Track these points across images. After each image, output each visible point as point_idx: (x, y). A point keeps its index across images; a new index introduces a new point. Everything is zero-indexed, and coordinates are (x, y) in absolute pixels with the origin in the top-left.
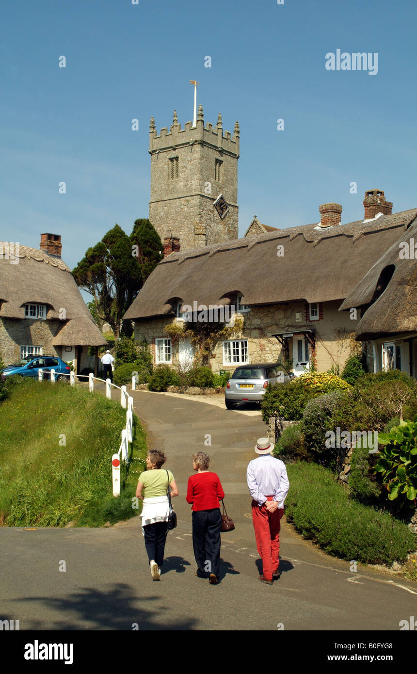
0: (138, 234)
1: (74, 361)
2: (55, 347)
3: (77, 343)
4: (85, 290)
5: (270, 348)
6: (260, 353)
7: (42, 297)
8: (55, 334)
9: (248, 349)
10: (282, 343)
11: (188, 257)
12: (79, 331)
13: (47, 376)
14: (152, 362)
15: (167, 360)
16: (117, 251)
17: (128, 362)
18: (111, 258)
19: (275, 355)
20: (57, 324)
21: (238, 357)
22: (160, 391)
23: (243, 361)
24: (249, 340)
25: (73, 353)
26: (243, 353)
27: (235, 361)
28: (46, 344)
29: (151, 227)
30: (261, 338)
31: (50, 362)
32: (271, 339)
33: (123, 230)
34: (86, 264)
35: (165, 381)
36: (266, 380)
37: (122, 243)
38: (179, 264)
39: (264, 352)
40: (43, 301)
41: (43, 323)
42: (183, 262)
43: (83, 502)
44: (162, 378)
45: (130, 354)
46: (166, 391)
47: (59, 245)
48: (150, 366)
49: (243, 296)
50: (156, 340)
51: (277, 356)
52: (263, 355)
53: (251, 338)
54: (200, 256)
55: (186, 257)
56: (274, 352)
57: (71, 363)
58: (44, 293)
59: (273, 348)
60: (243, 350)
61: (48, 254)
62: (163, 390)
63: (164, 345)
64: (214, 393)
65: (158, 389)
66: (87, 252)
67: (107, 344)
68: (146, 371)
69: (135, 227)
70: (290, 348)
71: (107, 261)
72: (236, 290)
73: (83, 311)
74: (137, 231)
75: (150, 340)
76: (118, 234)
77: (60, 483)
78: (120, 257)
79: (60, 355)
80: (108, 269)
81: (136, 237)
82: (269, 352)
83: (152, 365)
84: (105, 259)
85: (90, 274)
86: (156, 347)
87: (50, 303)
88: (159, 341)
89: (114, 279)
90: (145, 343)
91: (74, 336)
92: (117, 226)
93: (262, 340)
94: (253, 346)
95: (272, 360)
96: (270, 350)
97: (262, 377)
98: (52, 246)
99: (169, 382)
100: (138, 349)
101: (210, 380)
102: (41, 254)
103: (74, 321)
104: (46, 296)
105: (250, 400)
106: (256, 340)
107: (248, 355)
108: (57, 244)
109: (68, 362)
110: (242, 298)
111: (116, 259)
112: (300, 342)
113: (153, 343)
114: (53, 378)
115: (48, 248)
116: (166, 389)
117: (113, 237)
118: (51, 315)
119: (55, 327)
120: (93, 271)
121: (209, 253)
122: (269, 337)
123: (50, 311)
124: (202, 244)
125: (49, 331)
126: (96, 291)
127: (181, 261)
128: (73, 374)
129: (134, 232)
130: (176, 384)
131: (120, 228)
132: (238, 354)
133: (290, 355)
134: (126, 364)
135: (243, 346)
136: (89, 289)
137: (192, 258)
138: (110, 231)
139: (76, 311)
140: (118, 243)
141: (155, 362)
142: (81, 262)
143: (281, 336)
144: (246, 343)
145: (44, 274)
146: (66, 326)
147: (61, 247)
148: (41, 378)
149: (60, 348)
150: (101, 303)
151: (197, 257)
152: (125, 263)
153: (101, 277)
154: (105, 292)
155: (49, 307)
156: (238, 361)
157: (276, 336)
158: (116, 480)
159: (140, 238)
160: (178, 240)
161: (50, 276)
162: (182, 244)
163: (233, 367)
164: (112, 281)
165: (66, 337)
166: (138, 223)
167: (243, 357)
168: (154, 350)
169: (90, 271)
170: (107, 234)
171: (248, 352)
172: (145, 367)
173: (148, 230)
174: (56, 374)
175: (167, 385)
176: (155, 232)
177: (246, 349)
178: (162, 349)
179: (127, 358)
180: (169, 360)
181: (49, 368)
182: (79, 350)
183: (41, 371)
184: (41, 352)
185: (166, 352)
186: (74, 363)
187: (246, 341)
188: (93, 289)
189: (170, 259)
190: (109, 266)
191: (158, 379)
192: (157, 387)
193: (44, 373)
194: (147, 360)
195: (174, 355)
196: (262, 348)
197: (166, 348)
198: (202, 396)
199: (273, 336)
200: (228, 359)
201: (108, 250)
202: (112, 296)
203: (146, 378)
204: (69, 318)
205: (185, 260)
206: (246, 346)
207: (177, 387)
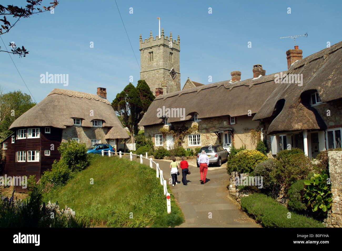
1: (115, 145)
2: (106, 139)
3: (117, 138)
7: (100, 117)
8: (106, 133)
9: (200, 139)
10: (218, 136)
11: (168, 97)
12: (117, 132)
14: (154, 145)
15: (161, 144)
16: (131, 95)
17: (143, 146)
18: (128, 98)
20: (107, 129)
21: (196, 142)
22: (160, 159)
23: (198, 144)
24: (201, 134)
25: (115, 142)
27: (194, 144)
28: (102, 138)
31: (105, 147)
34: (116, 101)
35: (162, 154)
36: (216, 153)
37: (133, 91)
38: (164, 100)
40: (101, 119)
41: (101, 129)
42: (166, 99)
43: (152, 216)
44: (161, 153)
45: (144, 142)
46: (163, 159)
47: (106, 93)
49: (198, 114)
50: (155, 135)
51: (215, 141)
54: (174, 96)
55: (167, 97)
56: (213, 140)
57: (114, 147)
58: (100, 115)
59: (213, 138)
60: (198, 139)
61: (100, 97)
62: (161, 158)
63: (159, 137)
65: (160, 158)
66: (117, 96)
67: (130, 137)
68: (151, 150)
70: (221, 138)
71: (127, 99)
72: (194, 111)
73: (118, 123)
74: (140, 85)
75: (152, 135)
76: (131, 87)
77: (135, 207)
78: (132, 98)
79: (108, 143)
80: (127, 103)
81: (139, 88)
82: (211, 140)
83: (153, 147)
84: (126, 98)
85: (119, 106)
86: (155, 138)
87: (104, 120)
88: (156, 136)
89: (130, 107)
90: (150, 137)
91: (115, 134)
92: (130, 83)
93: (207, 134)
94: (203, 137)
95: (213, 143)
98: (102, 93)
99: (165, 154)
100: (147, 140)
101: (184, 153)
102: (98, 97)
103: (114, 127)
104: (101, 116)
106: (204, 134)
107: (201, 141)
108: (104, 92)
110: (198, 115)
111: (131, 98)
112: (226, 135)
113: (154, 136)
115: (101, 94)
116: (163, 158)
117: (129, 88)
118: (104, 125)
119: (106, 130)
120: (120, 104)
121: (178, 95)
122: (211, 133)
123: (104, 123)
124: (165, 90)
125: (103, 132)
126: (121, 113)
127: (165, 99)
129: (138, 86)
130: (167, 155)
131: (132, 84)
133: (222, 141)
136: (118, 112)
137: (170, 97)
138: (128, 86)
139: (115, 123)
140: (131, 91)
141: (155, 145)
142: (114, 100)
143: (217, 132)
144: (199, 136)
145: (100, 106)
146: (111, 130)
147: (106, 94)
148: (103, 154)
149: (108, 140)
151: (172, 97)
152: (135, 100)
153: (123, 106)
154: (126, 114)
155: (103, 121)
156: (196, 144)
157: (215, 132)
158: (169, 205)
159: (141, 89)
160: (162, 89)
161: (102, 107)
163: (193, 147)
164: (129, 108)
165: (111, 135)
167: (198, 142)
168: (154, 140)
169: (119, 104)
170: (126, 87)
172: (151, 148)
173: (144, 85)
175: (163, 156)
178: (158, 139)
179: (142, 144)
182: (117, 141)
184: (100, 142)
185: (160, 141)
188: (120, 113)
189: (159, 98)
190: (127, 102)
191: (159, 154)
194: (151, 144)
195: (164, 142)
196: (208, 138)
197: (160, 139)
200: (191, 143)
201: (127, 94)
202: (129, 115)
203: (152, 153)
204: (112, 126)
205: (166, 98)
207: (169, 157)
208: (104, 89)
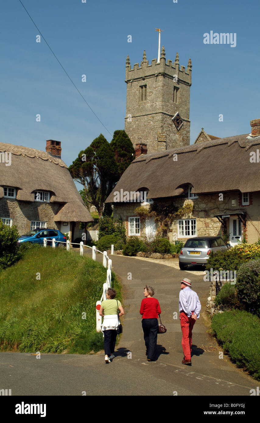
0: (116, 141)
1: (69, 232)
2: (56, 222)
3: (72, 220)
4: (78, 182)
5: (213, 225)
6: (205, 229)
7: (47, 186)
8: (56, 213)
9: (196, 226)
10: (221, 222)
11: (153, 158)
12: (73, 211)
13: (49, 244)
14: (126, 234)
15: (137, 233)
16: (101, 153)
17: (108, 234)
18: (97, 159)
19: (216, 231)
20: (58, 206)
21: (189, 232)
22: (131, 256)
23: (192, 234)
24: (197, 219)
25: (69, 227)
26: (192, 229)
27: (186, 235)
28: (49, 220)
29: (127, 136)
30: (206, 218)
31: (52, 234)
32: (213, 219)
33: (105, 138)
34: (78, 162)
35: (135, 248)
36: (209, 249)
37: (104, 148)
38: (147, 163)
39: (208, 228)
40: (48, 189)
41: (47, 205)
43: (75, 335)
44: (133, 246)
45: (110, 228)
46: (136, 256)
47: (60, 149)
48: (124, 237)
49: (193, 187)
50: (129, 218)
51: (218, 231)
52: (207, 231)
53: (198, 217)
54: (162, 157)
55: (151, 158)
56: (215, 229)
57: (67, 234)
58: (48, 183)
59: (215, 225)
60: (192, 226)
61: (51, 154)
62: (134, 255)
63: (135, 222)
64: (171, 258)
65: (130, 254)
66: (79, 154)
67: (94, 221)
68: (122, 241)
69: (115, 136)
70: (227, 225)
71: (94, 160)
72: (188, 182)
73: (76, 197)
74: (116, 139)
75: (125, 218)
76: (102, 141)
77: (59, 321)
78: (103, 158)
79: (59, 228)
80: (95, 166)
81: (115, 143)
82: (212, 228)
83: (126, 236)
84: (93, 159)
85: (81, 170)
86: (129, 223)
87: (53, 191)
88: (131, 219)
89: (99, 173)
90: (121, 220)
91: (69, 215)
92: (101, 135)
93: (206, 219)
94: (200, 223)
95: (214, 234)
96: (213, 227)
97: (206, 247)
98: (55, 149)
99: (138, 249)
100: (116, 225)
101: (168, 248)
102: (46, 155)
103: (70, 203)
104: (50, 185)
105: (197, 263)
106: (202, 219)
107: (196, 230)
108: (58, 148)
109: (65, 233)
110: (193, 188)
111: (100, 159)
112: (235, 222)
113: (127, 220)
114: (54, 245)
115: (51, 151)
116: (136, 254)
117: (98, 143)
118: (53, 199)
119: (56, 208)
120: (83, 168)
121: (168, 155)
122: (212, 217)
123: (52, 197)
124: (163, 148)
125: (52, 211)
126: (86, 182)
127: (148, 161)
128: (68, 242)
129: (113, 140)
130: (144, 250)
131: (103, 137)
132: (189, 229)
133: (228, 231)
134: (107, 235)
135: (192, 224)
136: (81, 180)
137: (156, 159)
138: (96, 139)
139: (71, 196)
140: (102, 148)
141: (128, 234)
142: (75, 161)
143: (221, 216)
144: (195, 221)
145: (49, 169)
146: (64, 208)
147: (61, 150)
148: (45, 245)
149: (59, 223)
150: (90, 191)
151: (159, 158)
152: (106, 162)
153: (89, 172)
154: (92, 183)
155: (52, 193)
156: (189, 234)
157: (217, 217)
158: (99, 320)
159: (117, 144)
160: (146, 145)
161: (53, 171)
162: (149, 148)
163: (185, 239)
164: (97, 175)
165: (64, 215)
166: (117, 133)
167: (192, 232)
168: (127, 226)
169: (81, 168)
170: (94, 140)
171: (196, 228)
172: (120, 238)
173: (124, 138)
174: (56, 242)
175: (136, 251)
176: (129, 140)
177: (195, 226)
178: (133, 225)
179: (107, 231)
180: (138, 233)
181: (51, 237)
182: (73, 225)
183: (45, 240)
184: (45, 226)
185: (136, 227)
186: (69, 235)
187: (195, 220)
188: (84, 181)
189: (140, 160)
190: (95, 164)
191: (130, 247)
192: (129, 252)
193: (48, 241)
194: (122, 232)
195: (142, 229)
196: (207, 225)
197: (136, 224)
198: (162, 260)
199: (215, 216)
200: (182, 233)
201: (95, 153)
202: (97, 186)
203: (121, 246)
204: (66, 201)
205: (151, 161)
206: (195, 224)
207: (144, 253)
208: (58, 143)
